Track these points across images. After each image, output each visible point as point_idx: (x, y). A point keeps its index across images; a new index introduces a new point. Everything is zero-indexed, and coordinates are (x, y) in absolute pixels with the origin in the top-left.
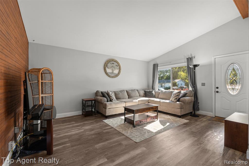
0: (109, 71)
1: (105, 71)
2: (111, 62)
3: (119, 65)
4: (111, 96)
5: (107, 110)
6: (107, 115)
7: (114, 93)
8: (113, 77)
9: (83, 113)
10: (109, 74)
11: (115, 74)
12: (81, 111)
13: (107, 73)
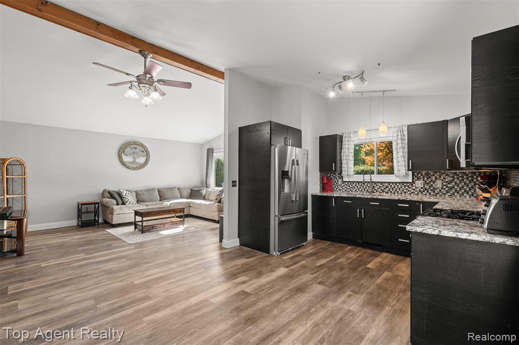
0: (126, 159)
1: (120, 160)
2: (131, 146)
3: (147, 150)
4: (125, 197)
5: (115, 216)
6: (114, 223)
7: (135, 193)
8: (134, 169)
9: (78, 224)
10: (127, 164)
11: (139, 163)
12: (76, 221)
13: (123, 164)
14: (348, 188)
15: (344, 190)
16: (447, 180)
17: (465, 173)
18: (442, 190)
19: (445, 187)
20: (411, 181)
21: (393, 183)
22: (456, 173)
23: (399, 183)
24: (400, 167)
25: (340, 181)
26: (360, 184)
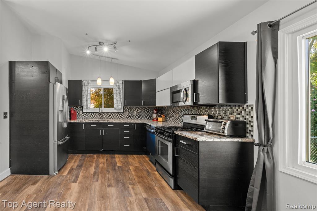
14: (86, 116)
15: (84, 118)
16: (138, 111)
17: (146, 108)
18: (137, 117)
19: (138, 115)
20: (123, 112)
21: (113, 113)
22: (142, 108)
23: (117, 113)
24: (118, 104)
25: (81, 112)
26: (94, 114)
